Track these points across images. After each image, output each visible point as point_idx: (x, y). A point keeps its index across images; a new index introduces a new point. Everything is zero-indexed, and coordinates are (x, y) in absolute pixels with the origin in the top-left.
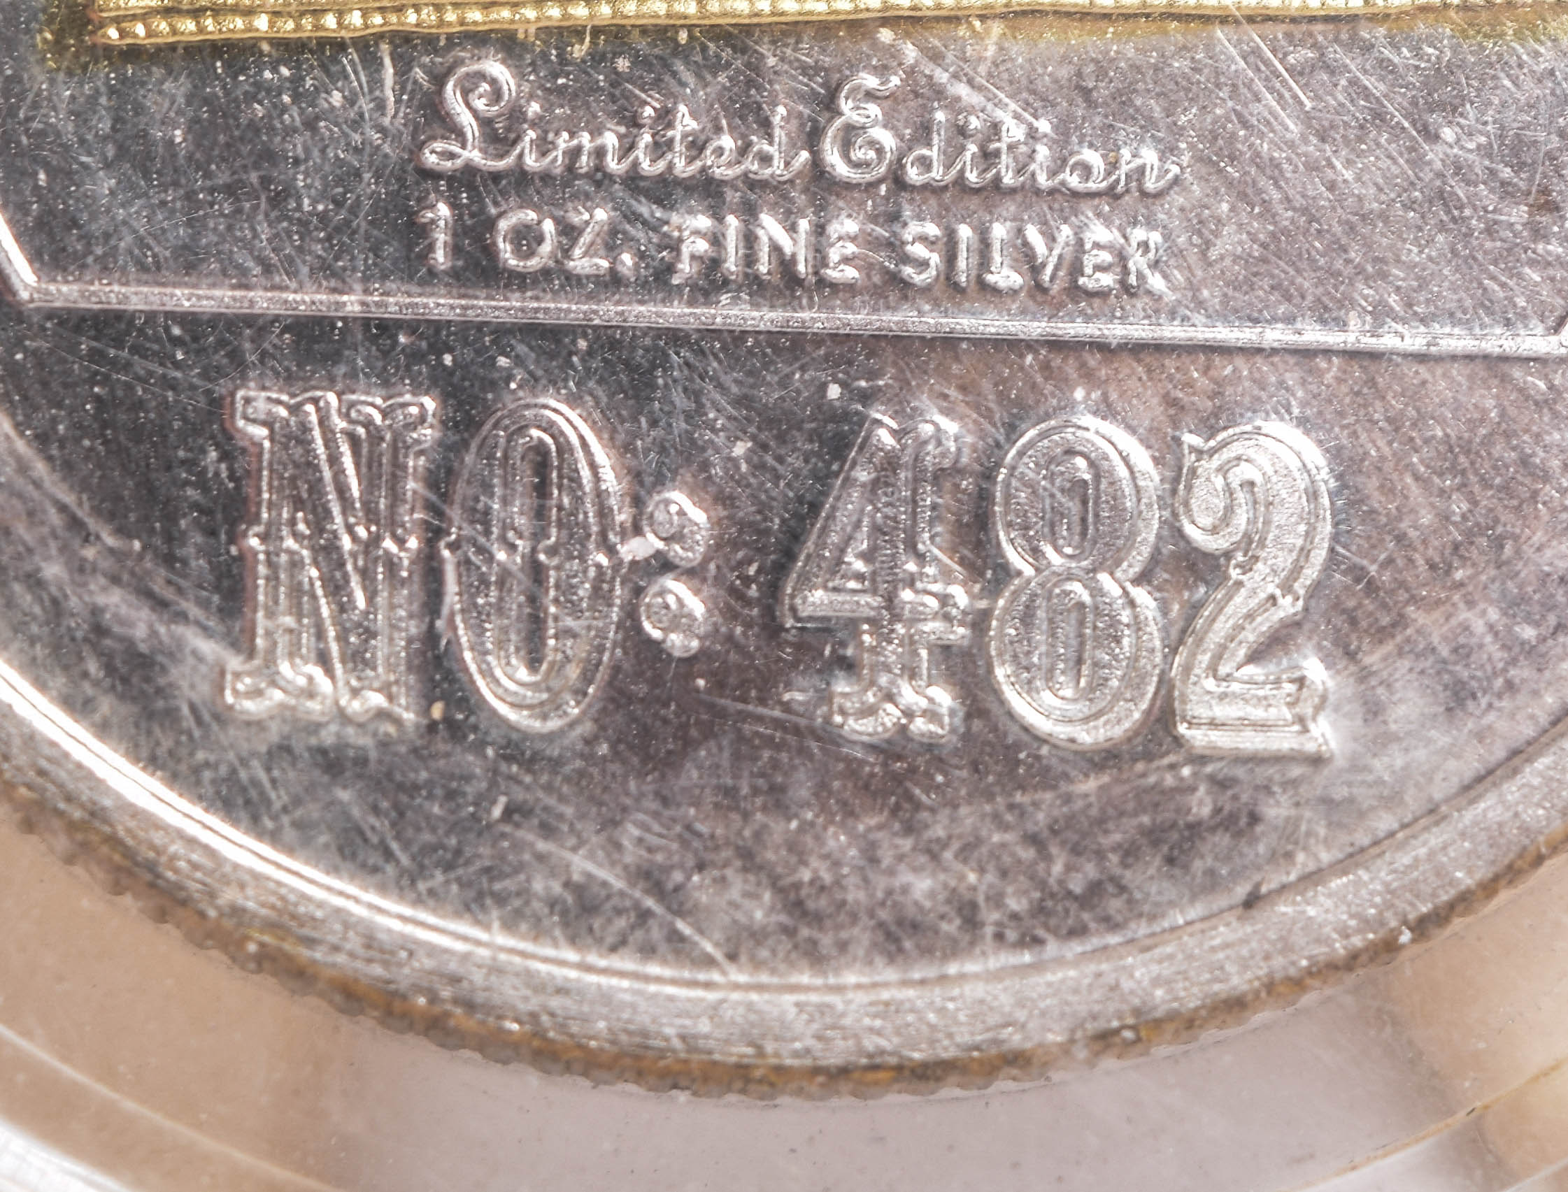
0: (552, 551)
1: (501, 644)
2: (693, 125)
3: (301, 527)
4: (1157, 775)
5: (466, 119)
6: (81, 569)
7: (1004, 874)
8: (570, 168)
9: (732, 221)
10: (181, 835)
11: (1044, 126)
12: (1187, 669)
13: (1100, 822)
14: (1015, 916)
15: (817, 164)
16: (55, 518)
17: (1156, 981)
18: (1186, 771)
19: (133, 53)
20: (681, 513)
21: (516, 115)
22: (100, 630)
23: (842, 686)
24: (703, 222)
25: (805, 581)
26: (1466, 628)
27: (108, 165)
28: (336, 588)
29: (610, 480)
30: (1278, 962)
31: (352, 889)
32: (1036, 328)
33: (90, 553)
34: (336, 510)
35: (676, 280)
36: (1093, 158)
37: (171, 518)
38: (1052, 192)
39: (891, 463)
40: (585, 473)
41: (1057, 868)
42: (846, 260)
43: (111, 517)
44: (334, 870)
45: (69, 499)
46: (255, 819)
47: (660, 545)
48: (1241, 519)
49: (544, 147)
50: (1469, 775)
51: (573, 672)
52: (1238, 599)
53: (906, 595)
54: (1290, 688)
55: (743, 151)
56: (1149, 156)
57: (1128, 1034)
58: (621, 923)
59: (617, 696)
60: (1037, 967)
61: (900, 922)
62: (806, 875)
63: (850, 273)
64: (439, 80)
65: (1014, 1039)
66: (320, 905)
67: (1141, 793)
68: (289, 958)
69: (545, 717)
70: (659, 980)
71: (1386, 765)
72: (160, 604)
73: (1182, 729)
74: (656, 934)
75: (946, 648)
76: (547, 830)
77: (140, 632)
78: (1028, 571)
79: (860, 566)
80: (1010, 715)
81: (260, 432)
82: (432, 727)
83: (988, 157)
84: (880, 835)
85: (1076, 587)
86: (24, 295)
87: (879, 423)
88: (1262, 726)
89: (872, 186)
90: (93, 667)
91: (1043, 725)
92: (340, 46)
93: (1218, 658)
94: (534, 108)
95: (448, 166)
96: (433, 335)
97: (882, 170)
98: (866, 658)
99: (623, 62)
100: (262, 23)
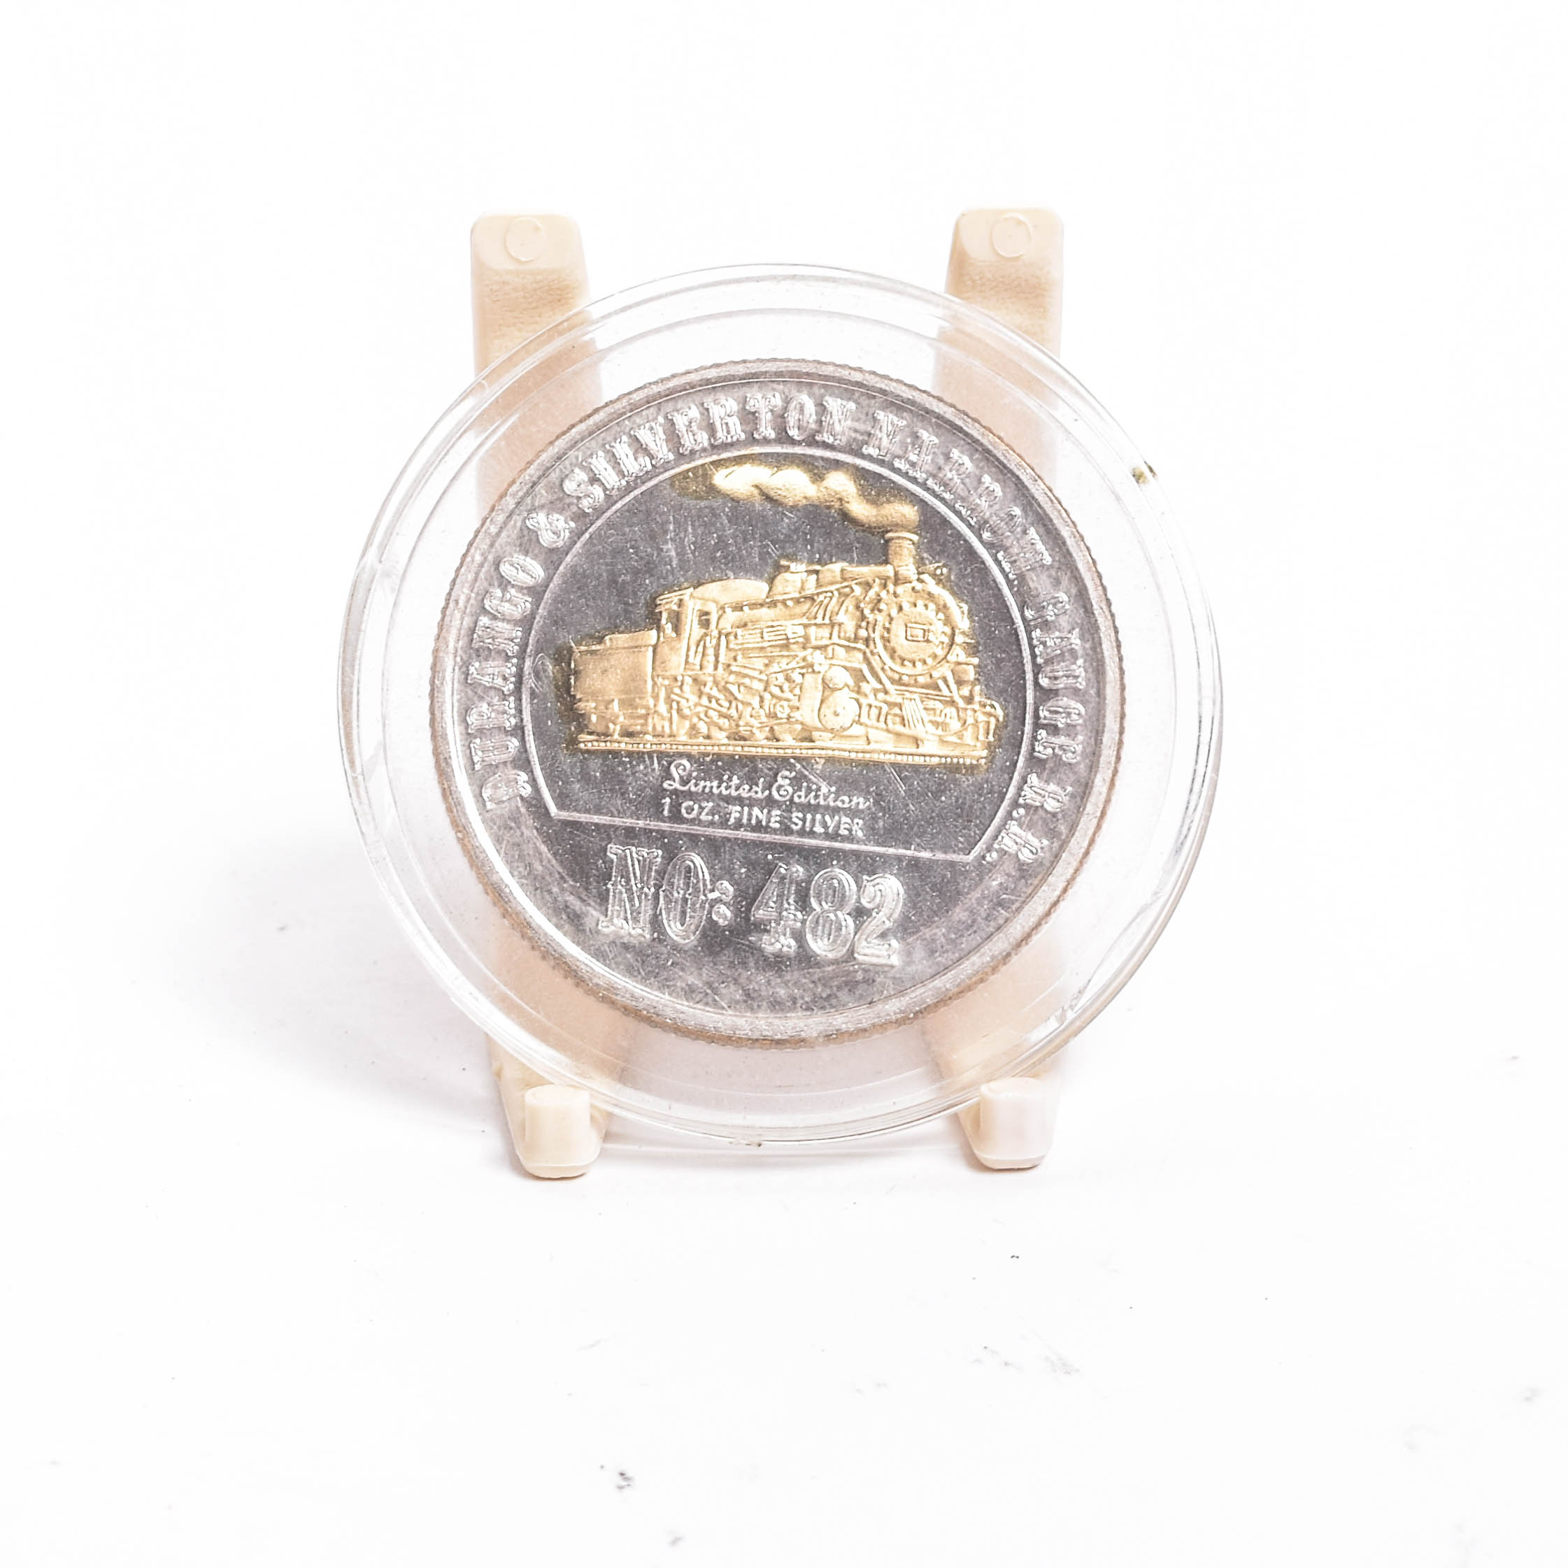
0: (690, 894)
1: (675, 918)
2: (737, 782)
3: (623, 883)
4: (849, 967)
5: (677, 777)
6: (563, 890)
7: (804, 991)
8: (703, 791)
9: (746, 809)
10: (584, 963)
11: (833, 789)
12: (859, 939)
13: (831, 978)
14: (807, 1002)
15: (770, 794)
16: (557, 876)
17: (843, 1023)
18: (856, 967)
19: (588, 751)
20: (726, 887)
21: (689, 776)
22: (567, 907)
23: (765, 937)
24: (738, 808)
25: (758, 908)
26: (936, 933)
27: (578, 781)
28: (631, 900)
29: (707, 876)
30: (877, 1020)
31: (629, 981)
32: (827, 844)
33: (565, 885)
34: (633, 879)
35: (729, 823)
36: (845, 799)
37: (588, 878)
38: (834, 807)
39: (783, 878)
40: (700, 874)
41: (819, 990)
42: (776, 822)
43: (572, 876)
44: (625, 976)
45: (561, 871)
46: (604, 961)
47: (720, 895)
48: (878, 900)
49: (696, 785)
50: (934, 973)
51: (693, 927)
52: (874, 922)
53: (785, 914)
54: (887, 946)
55: (750, 790)
56: (861, 800)
57: (834, 1036)
58: (700, 996)
59: (704, 935)
60: (811, 1016)
61: (775, 1001)
62: (751, 987)
63: (777, 825)
64: (670, 764)
66: (620, 985)
67: (843, 972)
68: (610, 998)
69: (684, 939)
70: (708, 1011)
71: (910, 969)
72: (583, 901)
73: (856, 955)
74: (710, 1000)
75: (794, 929)
76: (683, 970)
77: (577, 908)
78: (818, 909)
79: (773, 905)
80: (810, 948)
81: (614, 857)
82: (654, 939)
83: (817, 797)
84: (771, 978)
85: (831, 915)
86: (552, 815)
87: (781, 867)
88: (878, 956)
89: (785, 802)
90: (564, 917)
91: (818, 952)
92: (643, 753)
93: (868, 936)
94: (695, 774)
95: (671, 788)
96: (662, 834)
97: (788, 798)
98: (772, 930)
99: (720, 763)
100: (623, 746)
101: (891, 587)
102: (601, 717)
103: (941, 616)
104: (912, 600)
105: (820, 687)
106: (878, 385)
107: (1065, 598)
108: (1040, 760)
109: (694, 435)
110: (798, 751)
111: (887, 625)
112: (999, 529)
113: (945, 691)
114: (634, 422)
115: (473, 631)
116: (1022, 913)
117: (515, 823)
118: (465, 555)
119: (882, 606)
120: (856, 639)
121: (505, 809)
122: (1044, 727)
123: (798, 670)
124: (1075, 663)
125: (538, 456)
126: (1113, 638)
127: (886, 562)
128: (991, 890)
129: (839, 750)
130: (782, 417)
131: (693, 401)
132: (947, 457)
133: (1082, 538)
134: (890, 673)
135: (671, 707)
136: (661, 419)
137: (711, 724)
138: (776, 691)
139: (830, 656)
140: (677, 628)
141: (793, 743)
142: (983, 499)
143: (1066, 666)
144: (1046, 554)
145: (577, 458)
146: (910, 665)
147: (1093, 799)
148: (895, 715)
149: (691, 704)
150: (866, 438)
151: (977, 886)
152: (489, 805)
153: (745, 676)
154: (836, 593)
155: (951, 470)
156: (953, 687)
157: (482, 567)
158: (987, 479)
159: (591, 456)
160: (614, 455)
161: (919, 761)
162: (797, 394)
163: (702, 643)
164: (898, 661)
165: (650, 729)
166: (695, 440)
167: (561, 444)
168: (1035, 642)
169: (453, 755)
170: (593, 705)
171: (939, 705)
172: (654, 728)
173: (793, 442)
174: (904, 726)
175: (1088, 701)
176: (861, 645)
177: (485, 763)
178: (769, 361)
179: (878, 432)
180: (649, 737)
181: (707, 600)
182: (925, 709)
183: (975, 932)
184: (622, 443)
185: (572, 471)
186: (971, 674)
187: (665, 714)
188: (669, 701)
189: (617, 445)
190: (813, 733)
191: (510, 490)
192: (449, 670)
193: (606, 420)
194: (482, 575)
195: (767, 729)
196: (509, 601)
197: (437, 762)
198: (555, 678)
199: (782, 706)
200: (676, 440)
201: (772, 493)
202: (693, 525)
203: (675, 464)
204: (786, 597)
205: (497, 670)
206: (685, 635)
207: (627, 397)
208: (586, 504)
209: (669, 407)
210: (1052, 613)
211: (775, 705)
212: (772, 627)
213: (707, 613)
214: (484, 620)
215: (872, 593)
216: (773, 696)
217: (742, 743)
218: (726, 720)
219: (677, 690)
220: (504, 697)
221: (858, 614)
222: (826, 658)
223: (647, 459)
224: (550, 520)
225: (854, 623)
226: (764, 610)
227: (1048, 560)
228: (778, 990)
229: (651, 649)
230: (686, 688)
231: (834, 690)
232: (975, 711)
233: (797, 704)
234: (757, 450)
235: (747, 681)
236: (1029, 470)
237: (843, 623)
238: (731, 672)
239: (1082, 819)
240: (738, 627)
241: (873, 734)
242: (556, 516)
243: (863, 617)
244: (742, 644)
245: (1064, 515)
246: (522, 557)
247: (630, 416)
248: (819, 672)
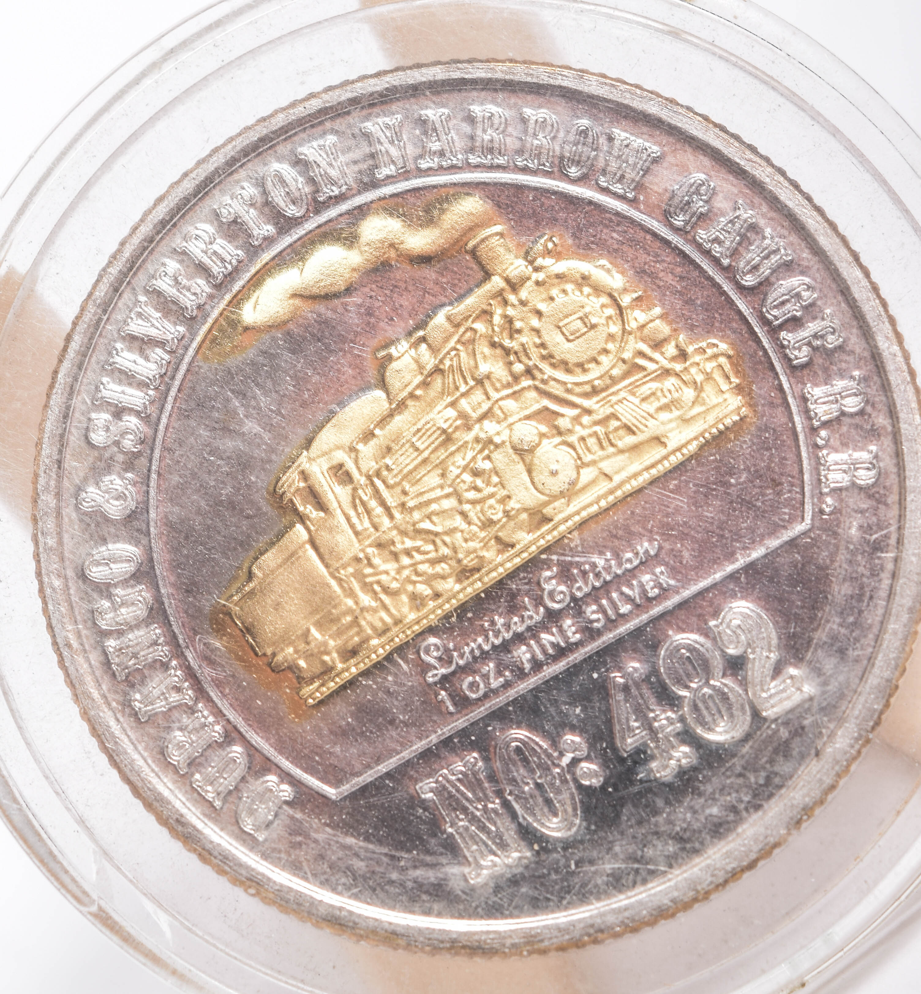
0: (540, 777)
1: (543, 815)
2: (502, 621)
3: (462, 816)
4: (765, 733)
5: (432, 661)
6: (403, 870)
7: (737, 791)
8: (474, 657)
9: (532, 642)
10: (482, 932)
11: (609, 555)
12: (754, 695)
13: (756, 757)
14: (749, 802)
15: (547, 608)
16: (385, 860)
17: (804, 796)
18: (773, 726)
19: (321, 702)
20: (572, 741)
21: (447, 650)
22: (420, 885)
23: (654, 765)
24: (524, 648)
25: (623, 739)
26: (831, 629)
27: (335, 742)
28: (483, 828)
29: (545, 746)
30: (837, 768)
31: (544, 917)
32: (644, 617)
33: (402, 863)
34: (467, 804)
35: (526, 670)
36: (629, 555)
37: (420, 838)
38: (624, 574)
39: (626, 688)
40: (536, 748)
41: (753, 780)
42: (574, 633)
43: (402, 849)
44: (536, 914)
45: (385, 850)
46: (502, 913)
47: (572, 755)
48: (742, 638)
49: (462, 656)
50: (860, 673)
51: (570, 810)
52: (757, 664)
53: (656, 724)
54: (790, 680)
55: (523, 621)
56: (646, 544)
57: (804, 816)
58: (631, 877)
59: (587, 809)
60: (765, 813)
61: (715, 825)
62: (678, 829)
63: (578, 636)
64: (418, 653)
65: (772, 840)
66: (537, 928)
67: (764, 742)
69: (569, 829)
70: (652, 888)
71: (832, 687)
72: (432, 866)
73: (764, 714)
74: (644, 874)
75: (678, 734)
76: (592, 862)
77: (432, 878)
78: (688, 694)
79: (636, 724)
80: (708, 741)
81: (430, 795)
82: (538, 853)
83: (597, 575)
84: (692, 803)
85: (705, 690)
86: (334, 797)
87: (615, 677)
88: (788, 698)
89: (568, 605)
90: (425, 897)
91: (721, 739)
92: (380, 662)
93: (761, 685)
94: (451, 645)
95: (436, 679)
96: (463, 733)
97: (568, 599)
98: (656, 751)
99: (470, 615)
100: (354, 670)
101: (512, 298)
102: (309, 656)
103: (587, 290)
104: (544, 296)
105: (516, 458)
106: (343, 98)
107: (703, 176)
108: (804, 366)
109: (189, 290)
110: (542, 542)
111: (538, 341)
112: (580, 156)
113: (651, 366)
114: (117, 321)
115: (107, 663)
116: (906, 541)
117: (300, 835)
118: (41, 590)
119: (518, 325)
120: (516, 378)
121: (278, 828)
122: (781, 327)
123: (480, 457)
124: (764, 238)
125: (41, 430)
126: (786, 184)
127: (488, 275)
128: (855, 540)
129: (584, 508)
130: (267, 203)
131: (164, 255)
132: (471, 119)
133: (672, 101)
134: (578, 390)
135: (375, 593)
136: (143, 298)
137: (429, 580)
138: (472, 495)
139: (502, 416)
140: (321, 506)
141: (530, 537)
142: (540, 136)
143: (758, 247)
144: (647, 144)
145: (84, 402)
146: (592, 365)
147: (890, 367)
148: (616, 429)
149: (393, 573)
150: (371, 162)
151: (837, 547)
152: (261, 838)
153: (429, 503)
154: (459, 347)
155: (484, 131)
156: (656, 356)
157: (68, 589)
158: (528, 111)
159: (97, 389)
160: (121, 371)
161: (675, 459)
162: (266, 168)
163: (357, 501)
164: (578, 370)
165: (369, 631)
166: (195, 294)
167: (57, 399)
168: (708, 246)
169: (184, 811)
170: (291, 650)
171: (654, 385)
172: (374, 628)
173: (296, 222)
174: (634, 433)
175: (807, 267)
176: (526, 382)
177: (222, 795)
178: (210, 155)
179: (379, 147)
180: (375, 642)
181: (331, 451)
182: (644, 400)
183: (871, 598)
184: (121, 354)
185: (89, 419)
186: (665, 329)
187: (374, 604)
188: (367, 587)
189: (117, 359)
190: (544, 511)
191: (39, 487)
192: (112, 723)
193: (86, 341)
194: (75, 599)
195: (493, 542)
196: (123, 604)
197: (172, 830)
198: (230, 651)
199: (491, 507)
200: (174, 308)
201: (315, 291)
202: (257, 385)
203: (191, 334)
204: (409, 389)
205: (163, 687)
206: (333, 505)
207: (90, 302)
208: (128, 443)
209: (141, 279)
210: (701, 203)
211: (482, 511)
212: (419, 430)
213: (341, 466)
214: (111, 643)
215: (497, 319)
216: (473, 502)
217: (477, 576)
218: (443, 565)
219: (368, 571)
220: (192, 710)
221: (499, 351)
222: (499, 422)
223: (159, 351)
224: (103, 488)
225: (501, 364)
226: (398, 419)
227: (655, 149)
228: (708, 811)
229: (308, 546)
230: (376, 561)
231: (531, 451)
232: (698, 364)
233: (505, 493)
234: (266, 257)
235: (434, 507)
236: (566, 72)
237: (490, 373)
238: (411, 510)
239: (895, 395)
240: (384, 457)
241: (606, 466)
242: (107, 479)
243: (507, 351)
244: (401, 471)
245: (638, 91)
246: (104, 548)
247: (108, 319)
248: (503, 442)
